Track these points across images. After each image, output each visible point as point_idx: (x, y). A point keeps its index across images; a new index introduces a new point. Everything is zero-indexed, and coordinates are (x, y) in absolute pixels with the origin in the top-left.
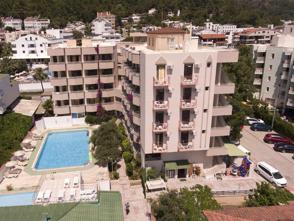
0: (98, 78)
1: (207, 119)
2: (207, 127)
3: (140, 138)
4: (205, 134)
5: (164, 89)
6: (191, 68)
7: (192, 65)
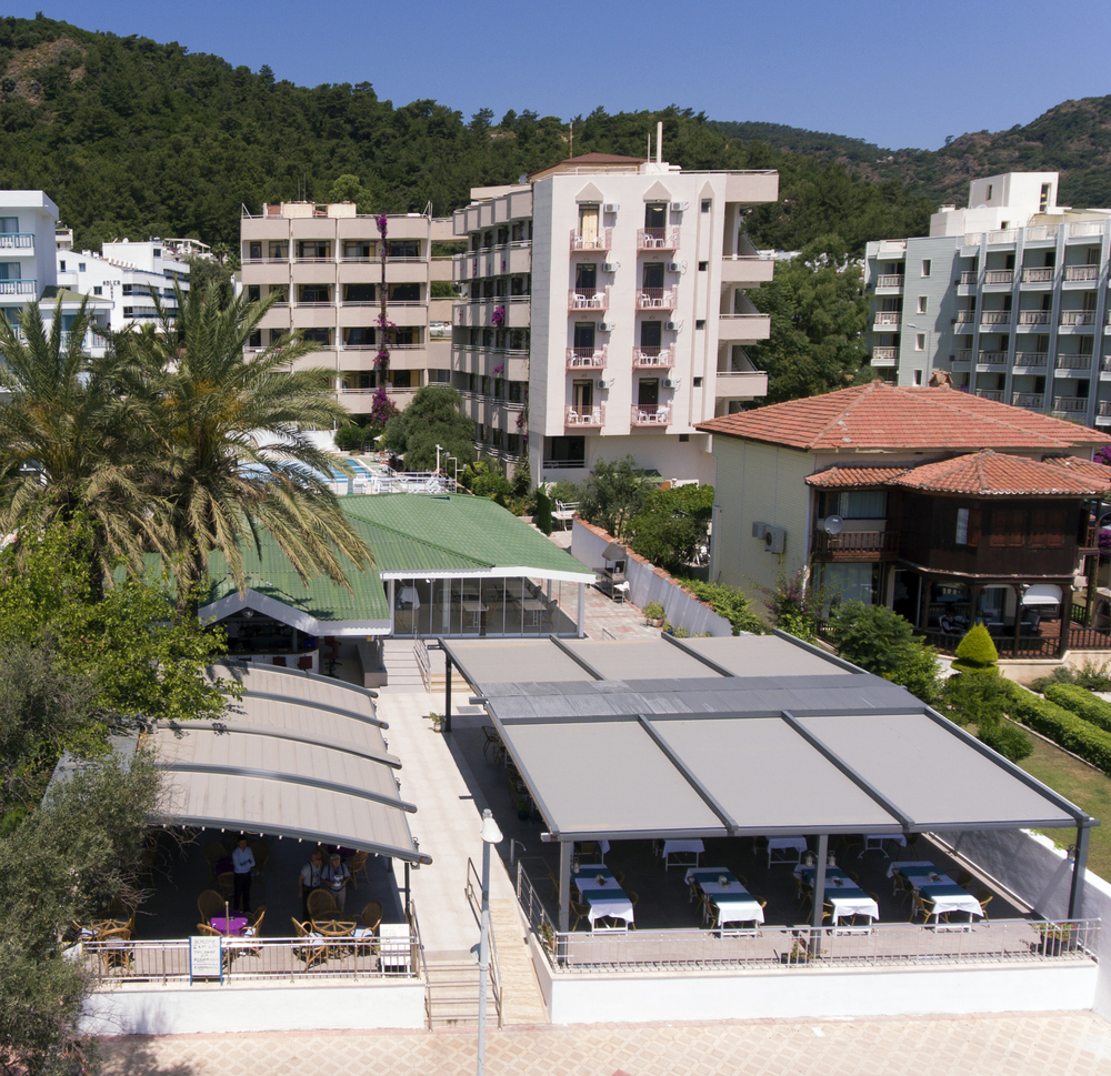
0: (379, 310)
1: (706, 346)
2: (705, 367)
3: (527, 416)
4: (701, 388)
5: (595, 265)
6: (662, 214)
7: (664, 205)
